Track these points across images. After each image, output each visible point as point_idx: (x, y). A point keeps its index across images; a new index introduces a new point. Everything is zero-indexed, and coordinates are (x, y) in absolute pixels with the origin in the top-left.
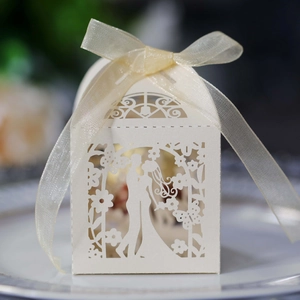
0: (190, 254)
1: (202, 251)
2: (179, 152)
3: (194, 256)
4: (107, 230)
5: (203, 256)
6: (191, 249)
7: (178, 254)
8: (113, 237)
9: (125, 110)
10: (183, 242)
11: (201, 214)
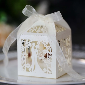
0: (48, 73)
1: (51, 72)
2: (45, 43)
3: (49, 73)
4: (26, 63)
5: (51, 73)
6: (48, 71)
7: (45, 72)
8: (28, 66)
9: (33, 30)
10: (46, 69)
11: (51, 61)
